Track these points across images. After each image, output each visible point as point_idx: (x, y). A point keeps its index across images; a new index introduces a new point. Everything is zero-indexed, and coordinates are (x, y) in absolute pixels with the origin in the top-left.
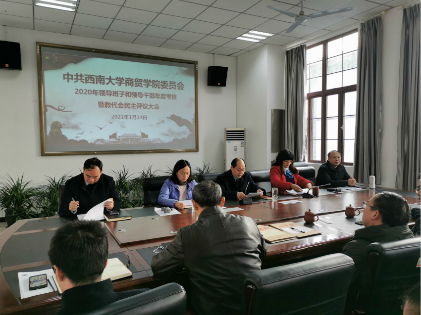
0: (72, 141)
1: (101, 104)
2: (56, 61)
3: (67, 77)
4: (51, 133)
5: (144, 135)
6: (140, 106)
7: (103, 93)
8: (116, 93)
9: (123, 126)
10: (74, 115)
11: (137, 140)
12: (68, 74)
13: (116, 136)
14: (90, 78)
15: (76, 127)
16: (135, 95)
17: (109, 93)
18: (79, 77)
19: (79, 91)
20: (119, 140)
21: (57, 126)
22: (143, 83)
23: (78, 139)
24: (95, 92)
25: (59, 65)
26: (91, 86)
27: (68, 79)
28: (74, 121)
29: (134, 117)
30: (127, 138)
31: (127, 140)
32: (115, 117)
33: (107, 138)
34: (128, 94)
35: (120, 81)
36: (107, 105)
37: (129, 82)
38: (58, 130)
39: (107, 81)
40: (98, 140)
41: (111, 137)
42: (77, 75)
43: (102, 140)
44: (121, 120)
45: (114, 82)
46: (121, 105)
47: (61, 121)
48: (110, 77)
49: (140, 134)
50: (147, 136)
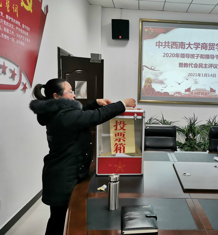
0: (158, 92)
1: (181, 65)
2: (152, 33)
3: (159, 44)
4: (145, 86)
5: (212, 90)
6: (211, 66)
7: (183, 56)
8: (193, 56)
9: (196, 83)
10: (161, 73)
11: (206, 94)
12: (159, 42)
13: (190, 90)
14: (174, 45)
15: (162, 82)
16: (208, 57)
17: (188, 56)
18: (167, 44)
19: (166, 55)
20: (192, 93)
21: (149, 81)
22: (215, 47)
23: (163, 92)
24: (177, 55)
25: (154, 36)
26: (175, 51)
28: (161, 78)
29: (206, 75)
30: (199, 91)
31: (198, 93)
32: (190, 75)
33: (183, 91)
34: (202, 56)
35: (197, 45)
36: (186, 65)
37: (204, 46)
38: (149, 84)
39: (187, 46)
40: (177, 93)
41: (186, 91)
42: (165, 43)
43: (179, 93)
44: (195, 77)
45: (192, 46)
46: (196, 66)
47: (152, 77)
48: (190, 43)
49: (209, 90)
50: (214, 91)
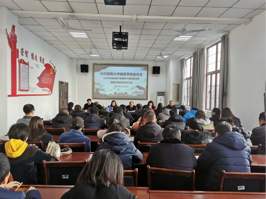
0: (102, 94)
1: (111, 82)
3: (101, 74)
4: (96, 92)
5: (126, 93)
6: (125, 82)
7: (112, 78)
8: (117, 78)
9: (119, 90)
10: (103, 86)
11: (123, 95)
12: (102, 73)
14: (108, 74)
15: (103, 90)
16: (123, 78)
17: (114, 78)
18: (105, 74)
19: (105, 78)
20: (117, 94)
21: (97, 89)
22: (126, 74)
23: (104, 94)
24: (110, 78)
25: (99, 70)
26: (109, 76)
27: (102, 74)
28: (103, 88)
29: (123, 86)
30: (120, 94)
31: (120, 95)
32: (116, 86)
33: (113, 94)
34: (121, 78)
35: (118, 74)
36: (114, 82)
37: (121, 74)
38: (98, 91)
39: (114, 74)
40: (110, 94)
41: (114, 93)
42: (104, 73)
43: (111, 94)
44: (118, 88)
45: (116, 74)
46: (118, 82)
47: (99, 88)
49: (124, 93)
50: (127, 93)
